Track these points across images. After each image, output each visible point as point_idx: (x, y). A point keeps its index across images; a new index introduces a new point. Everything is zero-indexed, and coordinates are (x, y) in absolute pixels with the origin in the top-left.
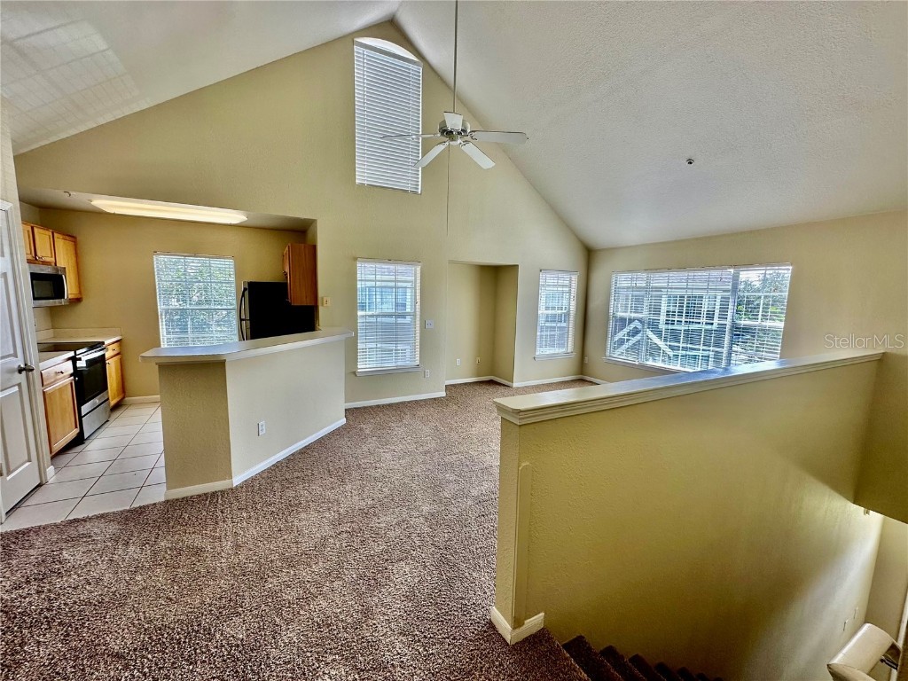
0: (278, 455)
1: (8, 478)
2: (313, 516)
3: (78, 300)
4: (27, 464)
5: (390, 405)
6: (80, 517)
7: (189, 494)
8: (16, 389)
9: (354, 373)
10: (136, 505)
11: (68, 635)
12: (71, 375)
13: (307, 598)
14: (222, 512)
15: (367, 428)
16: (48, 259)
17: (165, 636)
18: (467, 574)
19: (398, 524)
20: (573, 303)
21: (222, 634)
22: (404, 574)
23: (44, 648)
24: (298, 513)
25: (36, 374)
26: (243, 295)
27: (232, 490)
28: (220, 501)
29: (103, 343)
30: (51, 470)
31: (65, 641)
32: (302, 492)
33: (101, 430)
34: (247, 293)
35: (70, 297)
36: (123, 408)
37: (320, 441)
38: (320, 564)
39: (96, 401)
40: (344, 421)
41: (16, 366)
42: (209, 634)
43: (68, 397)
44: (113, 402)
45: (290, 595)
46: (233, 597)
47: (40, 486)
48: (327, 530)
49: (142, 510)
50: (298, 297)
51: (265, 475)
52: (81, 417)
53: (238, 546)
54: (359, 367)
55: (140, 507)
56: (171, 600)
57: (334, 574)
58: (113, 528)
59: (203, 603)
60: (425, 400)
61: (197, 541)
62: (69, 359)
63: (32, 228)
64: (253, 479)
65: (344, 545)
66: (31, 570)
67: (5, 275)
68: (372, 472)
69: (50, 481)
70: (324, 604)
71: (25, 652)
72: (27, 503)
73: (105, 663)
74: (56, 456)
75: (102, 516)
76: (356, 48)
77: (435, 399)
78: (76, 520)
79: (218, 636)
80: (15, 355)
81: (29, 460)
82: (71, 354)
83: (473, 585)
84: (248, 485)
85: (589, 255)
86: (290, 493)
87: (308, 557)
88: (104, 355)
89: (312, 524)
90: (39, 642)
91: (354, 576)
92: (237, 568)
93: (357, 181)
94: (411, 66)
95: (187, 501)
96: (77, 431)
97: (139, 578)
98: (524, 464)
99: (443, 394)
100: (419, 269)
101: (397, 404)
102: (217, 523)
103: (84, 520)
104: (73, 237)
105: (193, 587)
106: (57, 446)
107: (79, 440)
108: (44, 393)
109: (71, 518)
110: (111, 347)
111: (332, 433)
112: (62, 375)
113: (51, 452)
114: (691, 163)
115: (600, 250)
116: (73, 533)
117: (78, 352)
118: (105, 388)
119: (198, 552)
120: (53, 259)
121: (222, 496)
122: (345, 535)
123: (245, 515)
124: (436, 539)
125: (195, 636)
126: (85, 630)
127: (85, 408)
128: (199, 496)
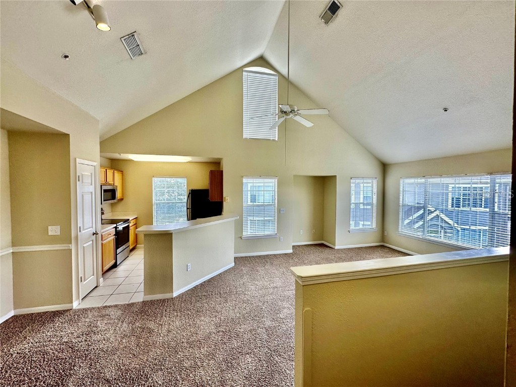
0: (197, 282)
1: (84, 283)
2: (207, 319)
3: (122, 199)
4: (92, 277)
5: (260, 257)
6: (108, 305)
7: (154, 299)
8: (91, 242)
9: (241, 237)
10: (130, 302)
11: (91, 365)
12: (114, 235)
13: (195, 367)
14: (166, 311)
15: (245, 270)
16: (111, 183)
17: (128, 374)
18: (283, 370)
19: (251, 331)
20: (375, 197)
21: (152, 380)
22: (248, 363)
23: (82, 370)
24: (200, 316)
25: (99, 236)
26: (189, 196)
27: (172, 299)
28: (166, 305)
29: (129, 219)
30: (101, 280)
31: (90, 368)
32: (205, 304)
33: (125, 261)
34: (190, 195)
35: (118, 198)
36: (136, 250)
37: (220, 275)
38: (205, 348)
39: (124, 247)
40: (233, 264)
41: (92, 233)
42: (147, 378)
43: (112, 246)
44: (131, 247)
45: (187, 364)
46: (161, 360)
47: (96, 287)
48: (213, 329)
49: (133, 304)
50: (213, 198)
51: (189, 293)
52: (116, 255)
53: (169, 331)
54: (243, 234)
55: (132, 303)
56: (135, 356)
57: (211, 356)
58: (119, 313)
59: (147, 360)
60: (280, 255)
61: (151, 325)
62: (114, 228)
63: (106, 170)
64: (183, 294)
65: (220, 339)
66: (85, 330)
67: (92, 193)
68: (242, 297)
69: (101, 285)
70: (203, 373)
71: (74, 370)
72: (90, 295)
73: (102, 384)
74: (104, 273)
75: (116, 306)
76: (244, 73)
77: (286, 254)
78: (106, 307)
79: (150, 380)
80: (92, 227)
81: (93, 275)
82: (115, 225)
83: (286, 378)
84: (180, 297)
85: (384, 167)
86: (199, 304)
87: (199, 344)
88: (129, 226)
89: (206, 325)
90: (80, 366)
91: (221, 359)
92: (166, 344)
93: (244, 137)
94: (272, 77)
95: (152, 302)
96: (114, 261)
97: (124, 341)
98: (306, 309)
99: (291, 251)
100: (276, 180)
101: (264, 256)
102: (162, 316)
103: (109, 307)
104: (122, 171)
105: (145, 351)
106: (106, 268)
107: (115, 266)
108: (102, 244)
109: (104, 305)
110: (132, 221)
111: (226, 271)
112: (110, 236)
113: (102, 271)
114: (446, 111)
115: (391, 164)
116: (104, 313)
117: (118, 224)
118: (128, 241)
119: (150, 331)
120: (113, 182)
121: (168, 302)
122: (221, 333)
123: (175, 314)
124: (270, 344)
125: (140, 378)
126: (98, 364)
127: (119, 251)
128: (158, 300)
